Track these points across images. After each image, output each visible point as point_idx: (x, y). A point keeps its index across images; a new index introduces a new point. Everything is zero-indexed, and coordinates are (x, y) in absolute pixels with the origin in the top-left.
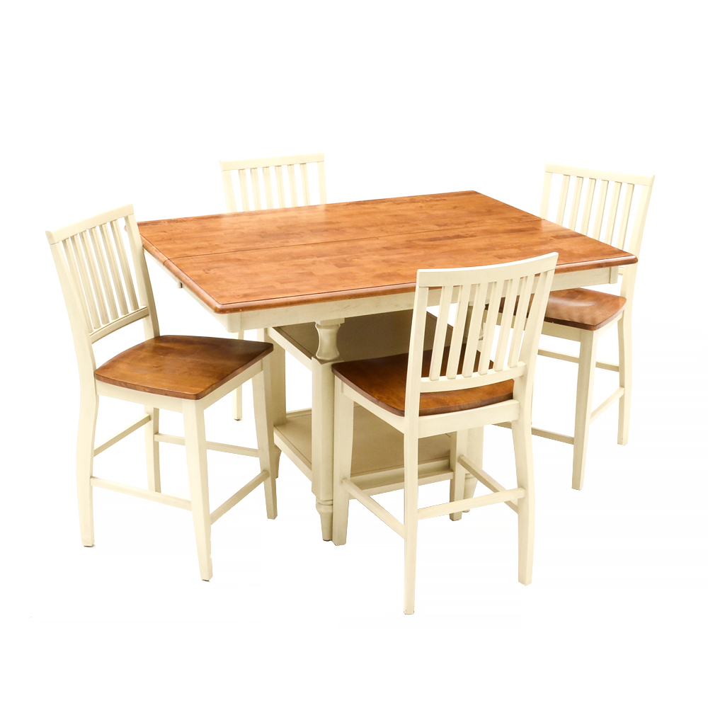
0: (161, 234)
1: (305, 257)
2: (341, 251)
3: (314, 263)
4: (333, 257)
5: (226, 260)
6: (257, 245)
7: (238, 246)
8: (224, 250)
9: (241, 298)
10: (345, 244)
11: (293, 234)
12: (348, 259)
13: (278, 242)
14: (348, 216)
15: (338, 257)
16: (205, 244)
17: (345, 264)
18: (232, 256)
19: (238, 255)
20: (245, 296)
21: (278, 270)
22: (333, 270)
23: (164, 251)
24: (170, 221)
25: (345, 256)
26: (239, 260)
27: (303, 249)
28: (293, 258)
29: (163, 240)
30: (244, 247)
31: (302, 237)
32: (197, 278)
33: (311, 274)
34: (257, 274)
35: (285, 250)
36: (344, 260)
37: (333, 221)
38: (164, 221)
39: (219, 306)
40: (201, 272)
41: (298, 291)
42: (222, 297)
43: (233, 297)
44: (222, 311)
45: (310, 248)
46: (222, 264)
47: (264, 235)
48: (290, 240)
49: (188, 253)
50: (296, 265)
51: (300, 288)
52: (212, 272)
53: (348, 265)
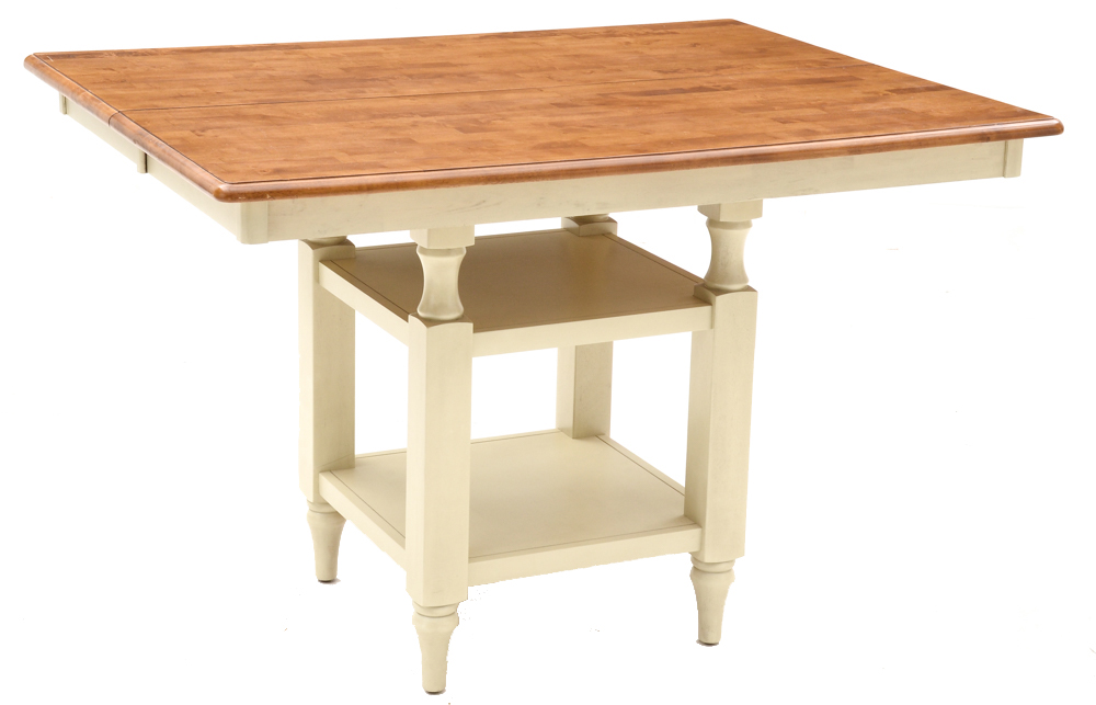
0: (104, 72)
1: (395, 115)
2: (467, 108)
3: (414, 125)
4: (451, 117)
5: (239, 116)
6: (301, 96)
7: (262, 96)
8: (234, 101)
9: (269, 174)
10: (477, 98)
11: (373, 80)
12: (483, 121)
13: (343, 92)
14: (480, 55)
15: (462, 116)
16: (193, 90)
17: (480, 127)
18: (252, 111)
19: (263, 110)
20: (278, 171)
21: (344, 133)
22: (456, 136)
23: (109, 99)
24: (121, 53)
25: (476, 116)
26: (264, 117)
27: (393, 103)
28: (374, 117)
29: (107, 81)
30: (277, 97)
31: (391, 84)
32: (177, 142)
33: (410, 141)
34: (300, 140)
35: (356, 104)
36: (476, 121)
37: (453, 61)
38: (109, 53)
39: (223, 187)
40: (186, 133)
41: (384, 167)
42: (229, 172)
43: (254, 172)
44: (230, 197)
45: (407, 102)
46: (229, 123)
47: (313, 80)
48: (366, 90)
49: (160, 103)
50: (380, 127)
51: (387, 163)
52: (209, 133)
53: (483, 130)
